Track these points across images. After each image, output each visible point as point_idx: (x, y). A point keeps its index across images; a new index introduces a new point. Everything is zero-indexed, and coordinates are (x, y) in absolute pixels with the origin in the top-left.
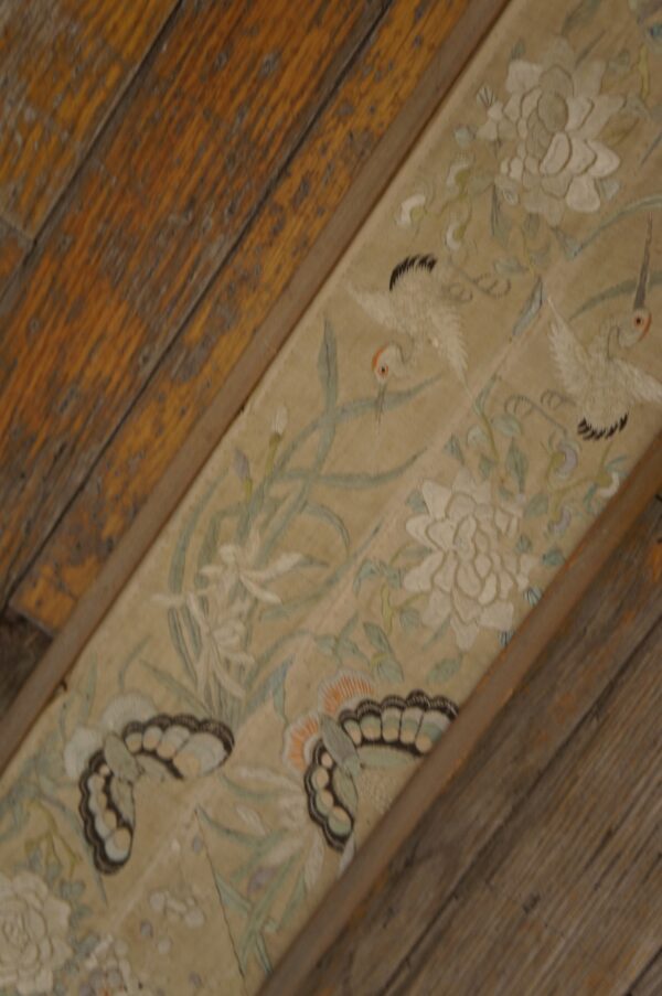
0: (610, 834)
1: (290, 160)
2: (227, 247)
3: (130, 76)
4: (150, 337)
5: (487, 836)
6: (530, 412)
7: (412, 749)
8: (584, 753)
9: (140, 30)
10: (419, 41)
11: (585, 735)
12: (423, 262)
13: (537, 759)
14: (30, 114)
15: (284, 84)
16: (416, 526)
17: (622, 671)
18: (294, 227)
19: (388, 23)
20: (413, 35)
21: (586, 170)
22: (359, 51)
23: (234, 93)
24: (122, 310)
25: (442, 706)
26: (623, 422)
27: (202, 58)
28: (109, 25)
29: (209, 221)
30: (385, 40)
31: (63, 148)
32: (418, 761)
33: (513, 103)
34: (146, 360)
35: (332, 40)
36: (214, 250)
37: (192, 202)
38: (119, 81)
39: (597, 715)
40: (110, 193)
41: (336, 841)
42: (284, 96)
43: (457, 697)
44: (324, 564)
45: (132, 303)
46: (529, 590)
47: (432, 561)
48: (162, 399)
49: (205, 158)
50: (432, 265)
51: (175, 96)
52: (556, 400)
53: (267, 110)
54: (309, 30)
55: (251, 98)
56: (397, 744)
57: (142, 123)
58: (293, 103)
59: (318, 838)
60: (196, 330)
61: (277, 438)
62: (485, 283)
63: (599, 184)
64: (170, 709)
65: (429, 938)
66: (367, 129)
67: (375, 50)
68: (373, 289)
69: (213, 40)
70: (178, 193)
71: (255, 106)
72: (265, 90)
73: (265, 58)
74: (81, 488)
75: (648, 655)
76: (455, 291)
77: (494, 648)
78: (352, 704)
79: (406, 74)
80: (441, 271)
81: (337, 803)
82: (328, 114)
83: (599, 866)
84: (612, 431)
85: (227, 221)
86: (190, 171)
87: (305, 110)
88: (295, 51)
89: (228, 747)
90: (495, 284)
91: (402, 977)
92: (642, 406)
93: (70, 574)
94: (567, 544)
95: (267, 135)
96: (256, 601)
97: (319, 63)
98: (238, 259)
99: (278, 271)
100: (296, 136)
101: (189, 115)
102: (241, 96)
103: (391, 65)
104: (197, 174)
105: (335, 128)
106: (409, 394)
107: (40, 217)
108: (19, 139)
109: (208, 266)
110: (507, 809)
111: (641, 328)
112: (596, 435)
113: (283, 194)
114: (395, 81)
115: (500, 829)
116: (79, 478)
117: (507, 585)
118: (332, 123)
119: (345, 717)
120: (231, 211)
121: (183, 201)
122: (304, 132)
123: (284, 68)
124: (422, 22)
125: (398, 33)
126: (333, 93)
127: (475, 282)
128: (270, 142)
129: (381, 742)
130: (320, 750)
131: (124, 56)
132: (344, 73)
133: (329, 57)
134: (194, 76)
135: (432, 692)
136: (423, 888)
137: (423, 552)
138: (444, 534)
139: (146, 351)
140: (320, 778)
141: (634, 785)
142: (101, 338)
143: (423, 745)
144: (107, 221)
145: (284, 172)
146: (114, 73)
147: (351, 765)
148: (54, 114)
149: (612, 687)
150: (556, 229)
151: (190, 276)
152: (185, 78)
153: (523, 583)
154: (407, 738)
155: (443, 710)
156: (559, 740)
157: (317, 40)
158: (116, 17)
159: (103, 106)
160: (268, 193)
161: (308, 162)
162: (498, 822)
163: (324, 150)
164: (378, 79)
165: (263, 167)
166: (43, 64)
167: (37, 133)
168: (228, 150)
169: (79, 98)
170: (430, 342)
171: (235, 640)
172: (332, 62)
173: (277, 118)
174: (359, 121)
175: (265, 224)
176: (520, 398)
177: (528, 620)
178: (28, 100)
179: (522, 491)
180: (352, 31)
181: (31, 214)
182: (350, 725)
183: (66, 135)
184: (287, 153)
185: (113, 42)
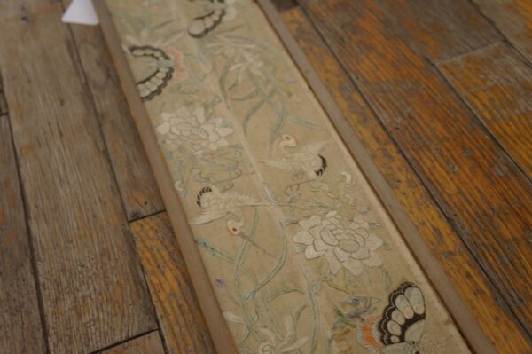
0: (61, 135)
1: (404, 157)
2: (383, 121)
3: (482, 121)
4: (365, 82)
5: (96, 101)
6: (230, 176)
7: (143, 82)
8: (95, 142)
9: (501, 132)
10: (424, 224)
11: (101, 144)
12: (321, 170)
13: (107, 127)
14: (490, 84)
15: (440, 169)
16: (219, 121)
17: (111, 167)
18: (374, 145)
19: (440, 217)
20: (428, 224)
21: (313, 244)
22: (436, 202)
23: (448, 151)
24: (383, 79)
25: (149, 98)
26: (199, 203)
27: (473, 147)
28: (511, 123)
29: (399, 120)
30: (433, 212)
31: (467, 88)
32: (137, 81)
33: (364, 234)
34: (358, 78)
35: (448, 195)
36: (386, 116)
37: (412, 118)
38: (483, 117)
39: (104, 151)
40: (435, 94)
41: (133, 49)
42: (434, 167)
43: (147, 104)
44: (230, 89)
45: (383, 82)
46: (164, 142)
47: (202, 119)
48: (338, 76)
49: (426, 129)
50: (317, 173)
51: (463, 132)
52: (228, 187)
53: (432, 158)
54: (458, 188)
55: (442, 156)
56: (148, 79)
57: (458, 116)
58: (429, 169)
59: (138, 44)
60: (356, 97)
61: (290, 95)
62: (295, 188)
63: (304, 246)
64: (220, 26)
65: (80, 69)
66: (397, 188)
67: (431, 206)
68: (323, 149)
69: (478, 154)
70: (419, 115)
71: (438, 156)
72: (442, 161)
73: (456, 168)
74: (324, 41)
75: (109, 177)
76: (301, 176)
77: (154, 122)
78: (174, 74)
79: (412, 213)
80: (312, 175)
81: (145, 55)
82: (415, 178)
83: (54, 127)
84: (199, 198)
85: (394, 125)
86: (425, 123)
87: (423, 171)
88: (452, 179)
89: (193, 36)
90: (292, 190)
91: (76, 57)
92: (200, 213)
93: (295, 26)
94: (171, 163)
95: (421, 154)
96: (235, 64)
97: (440, 185)
98: (375, 122)
99: (360, 132)
100: (414, 163)
101: (450, 132)
102: (446, 153)
103: (419, 209)
104: (422, 124)
105: (406, 177)
106: (272, 142)
107: (443, 71)
108: (482, 76)
109: (380, 112)
110: (99, 110)
111: (231, 229)
112: (202, 192)
113: (392, 149)
114: (411, 207)
115: (94, 104)
116: (329, 41)
117: (172, 137)
118: (409, 177)
119: (171, 70)
120: (398, 129)
121: (414, 115)
122: (413, 166)
123: (448, 173)
124: (432, 230)
125: (433, 218)
126: (423, 184)
127: (298, 184)
128: (417, 153)
129: (154, 75)
130: (167, 58)
131: (494, 123)
132: (429, 192)
133: (441, 190)
134: (466, 141)
135: (156, 98)
136: (97, 75)
137: (207, 119)
138: (208, 128)
139: (361, 79)
140: (157, 54)
141: (70, 151)
142: (378, 69)
143: (141, 87)
144: (425, 89)
145: (401, 152)
146: (488, 117)
147: (154, 64)
148: (484, 91)
149: (109, 161)
150: (297, 222)
151: (380, 104)
152: (468, 138)
153: (168, 142)
154: (147, 83)
155: (147, 97)
156: (106, 136)
157: (451, 188)
158: (513, 127)
159: (476, 107)
160: (396, 144)
161: (398, 161)
162: (97, 106)
163: (399, 169)
164: (417, 201)
165: (408, 146)
166: (508, 96)
167: (480, 82)
168: (425, 138)
169: (486, 101)
170: (286, 158)
171: (227, 52)
172: (437, 189)
173: (426, 160)
174: (403, 187)
175: (383, 136)
176: (238, 176)
177: (155, 137)
178: (496, 86)
179: (202, 159)
180: (446, 203)
181: (445, 67)
182: (167, 70)
183: (472, 91)
184: (408, 156)
185: (502, 122)
